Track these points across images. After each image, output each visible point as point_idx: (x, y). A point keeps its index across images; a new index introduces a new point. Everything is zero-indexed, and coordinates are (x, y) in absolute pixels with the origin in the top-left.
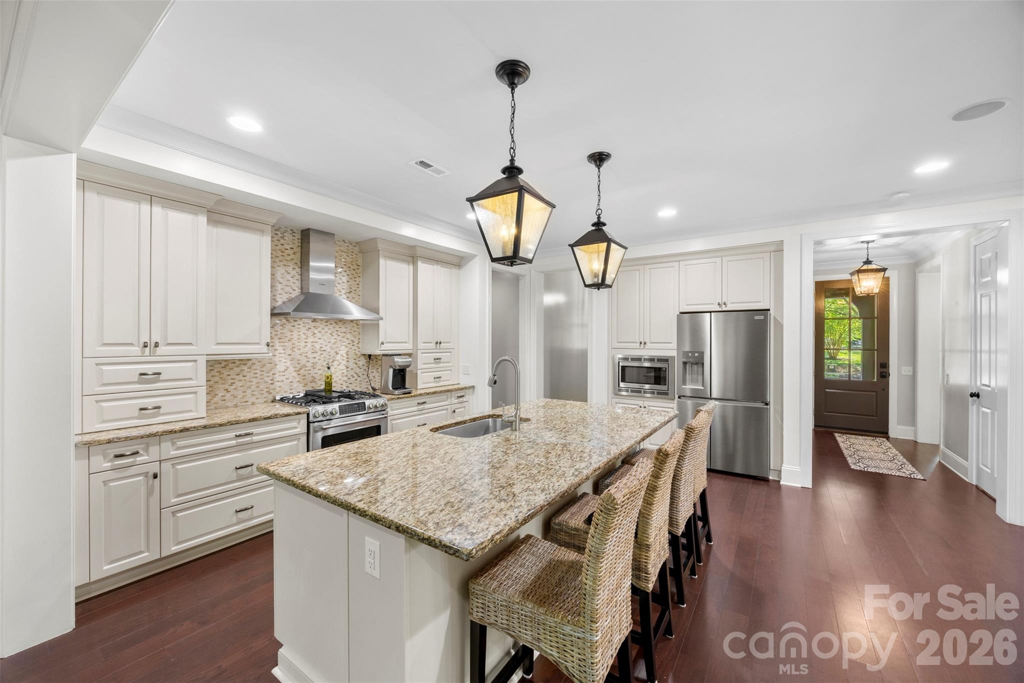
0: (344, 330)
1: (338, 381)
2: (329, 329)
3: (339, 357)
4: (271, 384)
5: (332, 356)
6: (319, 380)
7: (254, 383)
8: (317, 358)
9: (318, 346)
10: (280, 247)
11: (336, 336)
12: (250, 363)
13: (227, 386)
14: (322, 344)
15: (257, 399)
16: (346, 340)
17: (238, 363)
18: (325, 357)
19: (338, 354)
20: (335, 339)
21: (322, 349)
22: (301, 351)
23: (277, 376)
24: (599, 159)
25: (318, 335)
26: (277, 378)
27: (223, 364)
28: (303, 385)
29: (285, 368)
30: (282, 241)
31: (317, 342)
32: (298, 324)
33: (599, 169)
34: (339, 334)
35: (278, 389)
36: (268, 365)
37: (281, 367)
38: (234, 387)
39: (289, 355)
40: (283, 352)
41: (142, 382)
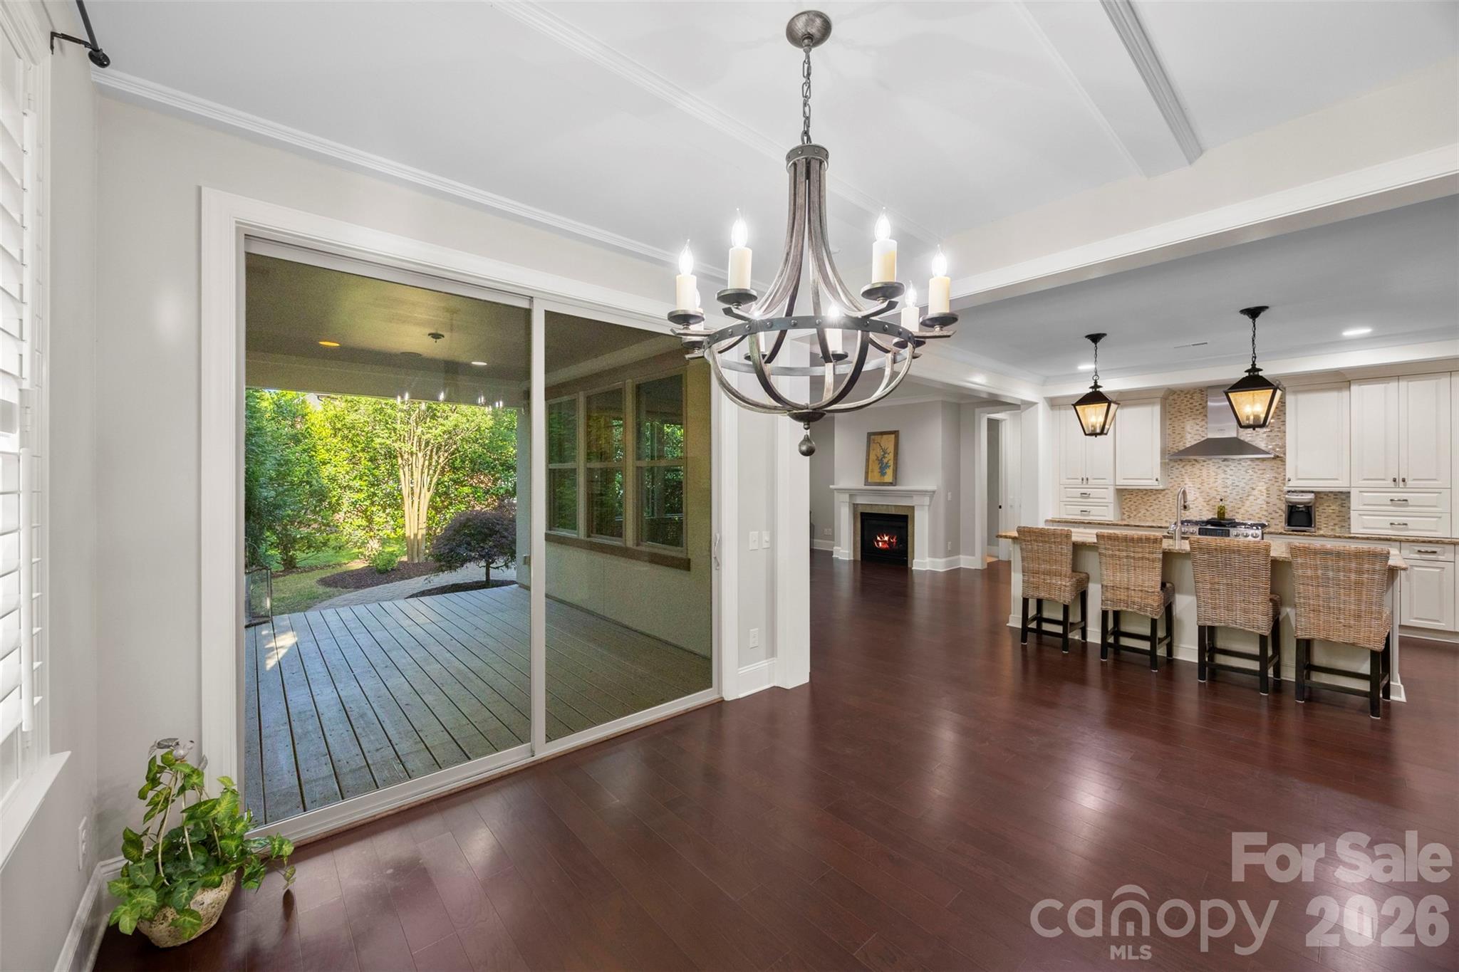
0: (1264, 467)
3: (1255, 492)
5: (1247, 491)
6: (1231, 511)
8: (1229, 492)
9: (1229, 482)
10: (1189, 406)
11: (1252, 473)
12: (1164, 492)
13: (1147, 508)
14: (1234, 480)
17: (1155, 492)
18: (1238, 492)
21: (1235, 484)
22: (1210, 486)
24: (1254, 313)
25: (1230, 472)
27: (1145, 492)
28: (1212, 513)
31: (1229, 478)
32: (1208, 463)
33: (1254, 320)
38: (1152, 508)
41: (1082, 497)
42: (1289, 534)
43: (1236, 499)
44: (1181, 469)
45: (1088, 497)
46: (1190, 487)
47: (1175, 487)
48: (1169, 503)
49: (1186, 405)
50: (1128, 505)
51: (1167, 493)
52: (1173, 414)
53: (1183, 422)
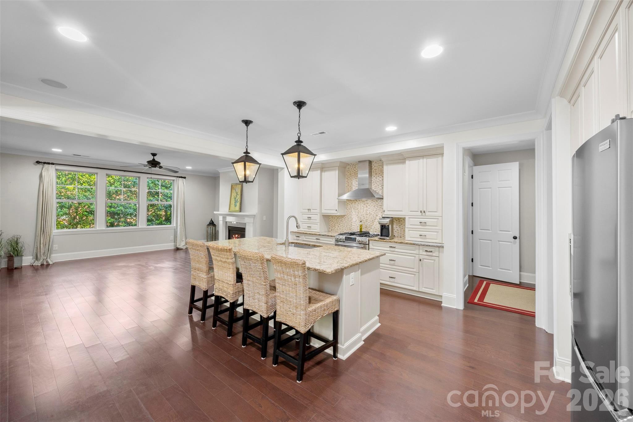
1: (377, 229)
2: (373, 204)
4: (351, 226)
5: (375, 217)
6: (369, 227)
7: (345, 225)
8: (368, 217)
9: (368, 212)
10: (354, 172)
11: (376, 207)
12: (344, 217)
13: (338, 225)
14: (370, 211)
16: (381, 209)
19: (377, 216)
20: (376, 209)
21: (370, 213)
23: (353, 223)
24: (300, 105)
25: (369, 207)
29: (355, 220)
30: (355, 169)
31: (368, 210)
32: (361, 202)
33: (300, 110)
34: (378, 206)
35: (353, 229)
36: (350, 219)
37: (354, 220)
39: (357, 215)
40: (355, 214)
41: (308, 219)
42: (378, 241)
43: (370, 221)
44: (351, 205)
45: (310, 220)
46: (354, 214)
47: (349, 214)
48: (346, 223)
49: (353, 171)
50: (331, 224)
51: (346, 218)
52: (348, 176)
53: (352, 180)
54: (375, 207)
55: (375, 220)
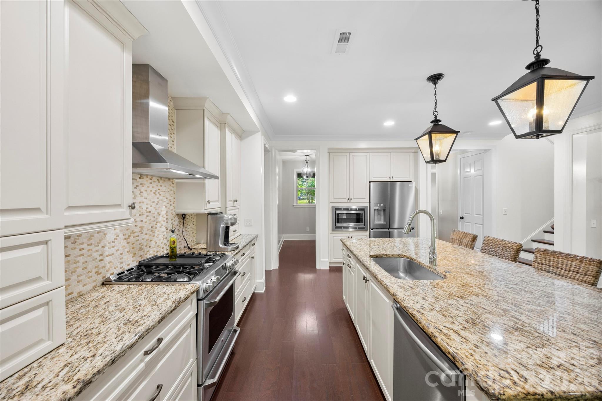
0: (164, 189)
2: (153, 187)
4: (101, 260)
6: (146, 246)
7: (80, 264)
8: (144, 221)
11: (158, 195)
14: (147, 204)
15: (84, 285)
16: (165, 200)
19: (160, 215)
20: (158, 198)
21: (148, 210)
23: (106, 248)
24: (435, 79)
25: (145, 194)
26: (108, 251)
28: (132, 255)
29: (115, 237)
31: (143, 202)
33: (435, 85)
34: (161, 193)
35: (108, 266)
36: (96, 235)
54: (156, 195)
55: (156, 224)
